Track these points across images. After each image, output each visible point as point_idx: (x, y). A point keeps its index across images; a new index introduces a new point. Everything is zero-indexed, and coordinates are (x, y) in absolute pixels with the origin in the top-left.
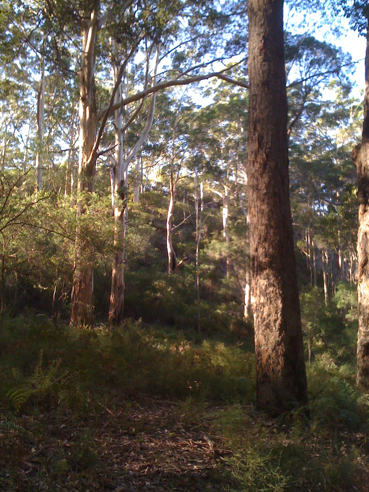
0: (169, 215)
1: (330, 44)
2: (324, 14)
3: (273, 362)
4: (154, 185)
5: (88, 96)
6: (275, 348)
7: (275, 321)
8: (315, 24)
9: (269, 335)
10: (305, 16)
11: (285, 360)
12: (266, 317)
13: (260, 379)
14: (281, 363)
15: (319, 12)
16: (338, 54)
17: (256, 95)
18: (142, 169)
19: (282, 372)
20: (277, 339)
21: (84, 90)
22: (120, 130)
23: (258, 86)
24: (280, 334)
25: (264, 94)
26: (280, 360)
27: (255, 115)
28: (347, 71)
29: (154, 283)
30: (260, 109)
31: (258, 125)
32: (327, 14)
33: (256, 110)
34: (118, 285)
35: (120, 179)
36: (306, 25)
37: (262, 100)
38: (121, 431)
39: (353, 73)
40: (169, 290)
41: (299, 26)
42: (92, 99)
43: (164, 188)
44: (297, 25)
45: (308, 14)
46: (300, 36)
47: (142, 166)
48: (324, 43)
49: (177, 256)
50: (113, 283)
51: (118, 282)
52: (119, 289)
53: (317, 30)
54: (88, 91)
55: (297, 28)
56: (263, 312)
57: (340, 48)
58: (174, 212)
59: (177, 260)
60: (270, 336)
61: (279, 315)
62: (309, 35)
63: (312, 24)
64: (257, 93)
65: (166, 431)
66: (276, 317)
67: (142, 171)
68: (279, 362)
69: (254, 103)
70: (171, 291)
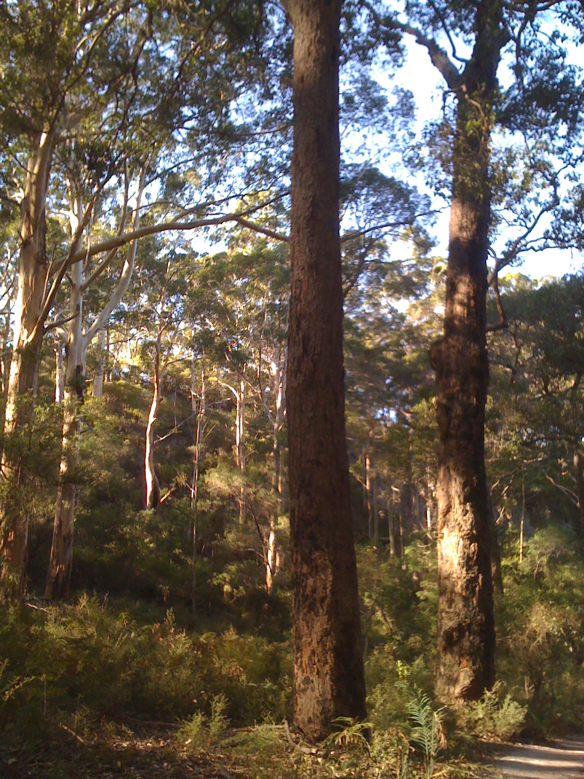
0: (152, 419)
1: (402, 182)
2: (393, 137)
3: (319, 661)
4: (126, 370)
5: (35, 240)
6: (321, 640)
7: (323, 600)
8: (379, 152)
9: (313, 620)
10: (365, 137)
11: (335, 657)
12: (310, 594)
13: (299, 686)
14: (329, 661)
15: (386, 133)
16: (411, 196)
17: (300, 281)
18: (108, 345)
19: (332, 674)
20: (325, 626)
21: (28, 229)
22: (78, 287)
23: (303, 268)
24: (329, 620)
25: (311, 281)
26: (328, 657)
27: (299, 308)
28: (424, 221)
29: (122, 530)
30: (305, 299)
31: (303, 323)
32: (398, 137)
33: (301, 301)
34: (64, 533)
35: (76, 364)
36: (366, 152)
37: (308, 289)
38: (100, 765)
39: (432, 225)
40: (147, 540)
41: (357, 152)
42: (40, 244)
43: (142, 374)
44: (353, 150)
45: (369, 135)
46: (358, 165)
47: (108, 339)
48: (393, 179)
49: (160, 484)
50: (55, 531)
51: (63, 528)
52: (65, 539)
53: (382, 160)
54: (34, 231)
55: (353, 156)
56: (306, 586)
57: (415, 187)
58: (158, 415)
59: (161, 492)
60: (315, 622)
61: (328, 591)
62: (371, 165)
63: (374, 150)
64: (302, 277)
65: (166, 764)
66: (324, 595)
67: (108, 347)
68: (326, 660)
69: (298, 291)
70: (151, 542)
